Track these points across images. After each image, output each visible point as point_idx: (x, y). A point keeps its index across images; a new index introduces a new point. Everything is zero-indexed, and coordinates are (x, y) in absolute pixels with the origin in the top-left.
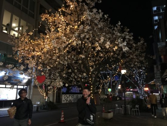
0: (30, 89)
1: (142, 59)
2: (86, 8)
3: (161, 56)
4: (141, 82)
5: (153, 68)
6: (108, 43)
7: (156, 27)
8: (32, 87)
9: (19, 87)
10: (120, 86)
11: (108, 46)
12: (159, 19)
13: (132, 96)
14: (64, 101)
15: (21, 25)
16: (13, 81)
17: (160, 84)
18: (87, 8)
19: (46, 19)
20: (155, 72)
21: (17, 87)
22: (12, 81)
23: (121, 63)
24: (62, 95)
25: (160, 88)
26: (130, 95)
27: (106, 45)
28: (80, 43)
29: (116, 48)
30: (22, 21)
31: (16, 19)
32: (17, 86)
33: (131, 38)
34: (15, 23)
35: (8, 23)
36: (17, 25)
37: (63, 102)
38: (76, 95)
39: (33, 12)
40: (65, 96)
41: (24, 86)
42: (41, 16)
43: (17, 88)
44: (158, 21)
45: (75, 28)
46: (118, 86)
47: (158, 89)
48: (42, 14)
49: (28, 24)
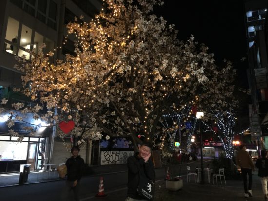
0: (49, 142)
1: (230, 95)
2: (139, 14)
3: (260, 90)
4: (228, 131)
5: (247, 109)
6: (175, 69)
7: (252, 44)
8: (53, 140)
9: (32, 139)
10: (194, 137)
11: (175, 74)
12: (257, 31)
13: (213, 153)
14: (104, 161)
15: (35, 40)
16: (22, 131)
17: (258, 135)
18: (141, 14)
19: (75, 30)
20: (250, 115)
21: (29, 139)
22: (21, 129)
23: (195, 101)
24: (101, 153)
25: (258, 141)
26: (211, 152)
27: (171, 73)
28: (130, 69)
29: (187, 77)
30: (36, 34)
31: (27, 32)
32: (29, 137)
33: (212, 61)
34: (26, 37)
35: (14, 37)
36: (29, 41)
37: (102, 164)
38: (123, 152)
39: (55, 20)
40: (106, 153)
41: (39, 138)
42: (67, 27)
43: (29, 141)
44: (255, 34)
45: (122, 45)
46: (191, 138)
47: (255, 142)
48: (69, 24)
49: (47, 39)
